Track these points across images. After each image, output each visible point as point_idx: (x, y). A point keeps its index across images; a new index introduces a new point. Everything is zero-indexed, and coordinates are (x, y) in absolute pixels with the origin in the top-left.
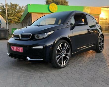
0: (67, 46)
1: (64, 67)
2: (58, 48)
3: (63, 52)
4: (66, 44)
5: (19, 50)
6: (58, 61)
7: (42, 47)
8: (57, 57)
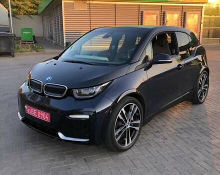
0: (137, 108)
1: (129, 148)
2: (119, 115)
3: (128, 121)
4: (134, 105)
5: (41, 116)
6: (117, 140)
7: (87, 117)
8: (116, 134)
